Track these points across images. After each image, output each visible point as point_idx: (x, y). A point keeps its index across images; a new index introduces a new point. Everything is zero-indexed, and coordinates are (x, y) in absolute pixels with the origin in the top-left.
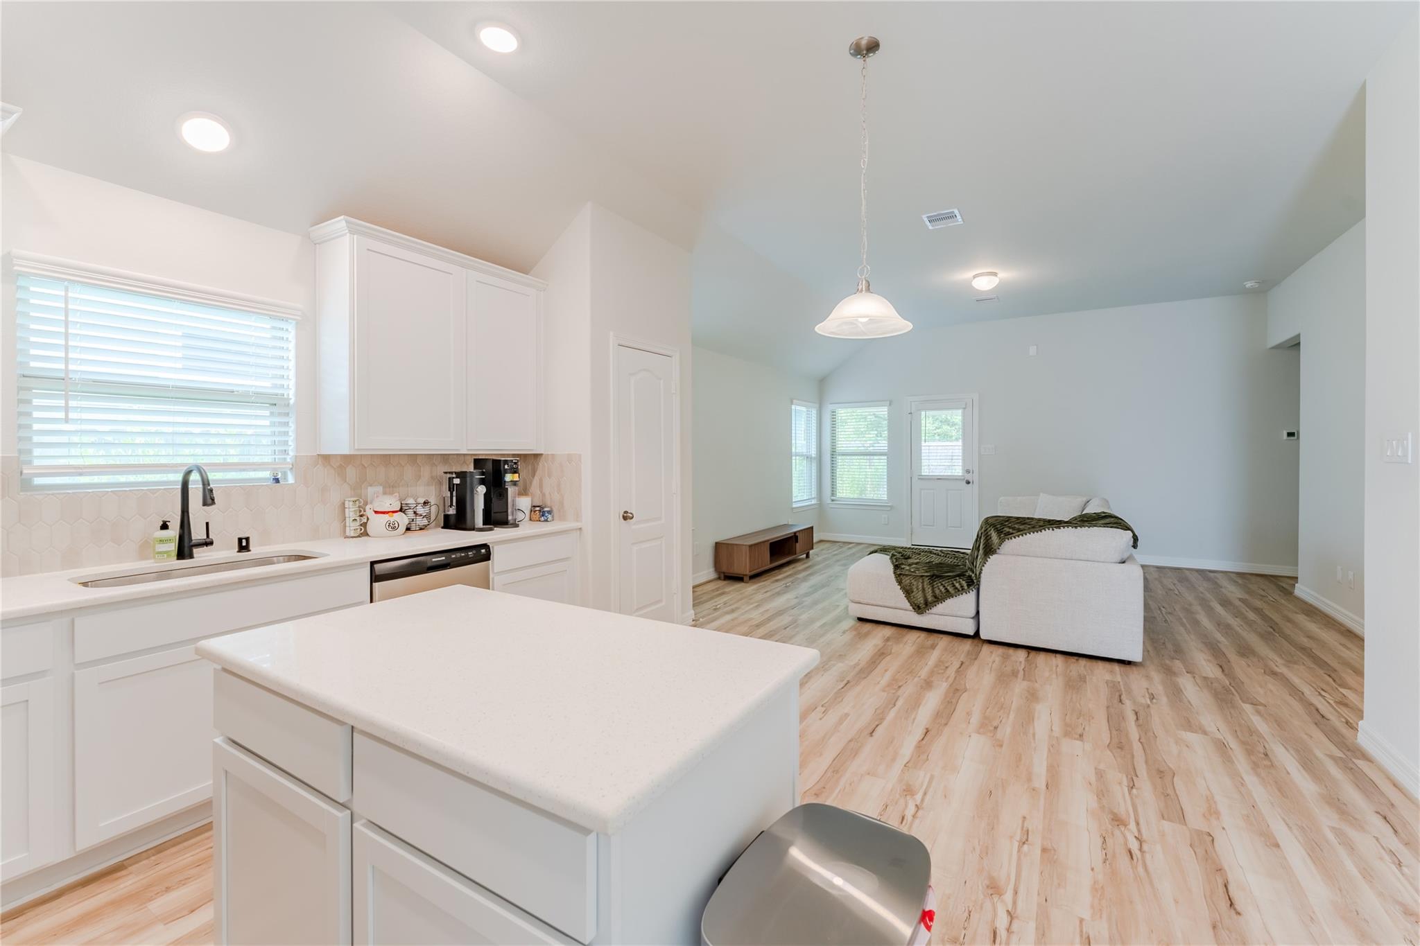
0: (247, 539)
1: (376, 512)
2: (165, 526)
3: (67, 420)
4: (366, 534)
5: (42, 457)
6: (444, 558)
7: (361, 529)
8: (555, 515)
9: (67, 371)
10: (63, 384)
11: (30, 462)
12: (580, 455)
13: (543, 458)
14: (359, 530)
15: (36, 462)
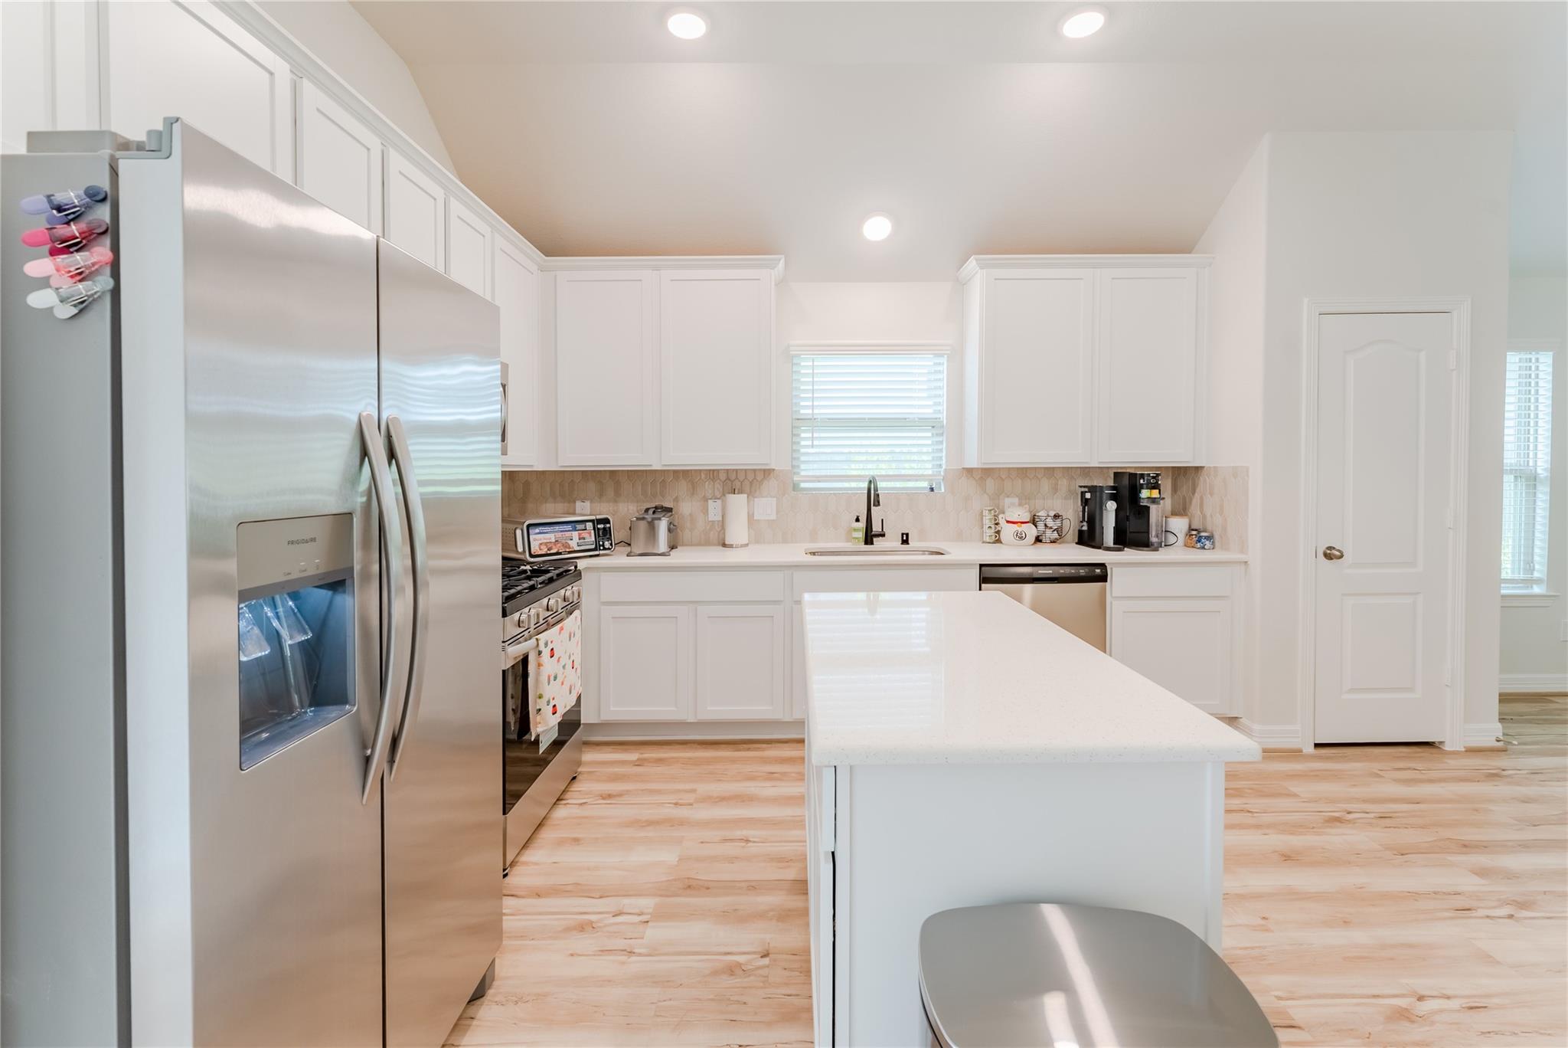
0: (907, 535)
1: (1008, 522)
2: (857, 520)
3: (813, 446)
4: (998, 541)
5: (806, 470)
6: (1051, 572)
7: (996, 536)
8: (1216, 542)
9: (813, 414)
10: (812, 422)
11: (798, 473)
12: (1247, 469)
13: (1204, 472)
14: (994, 537)
15: (803, 473)
